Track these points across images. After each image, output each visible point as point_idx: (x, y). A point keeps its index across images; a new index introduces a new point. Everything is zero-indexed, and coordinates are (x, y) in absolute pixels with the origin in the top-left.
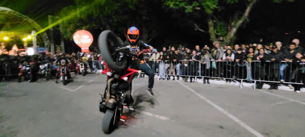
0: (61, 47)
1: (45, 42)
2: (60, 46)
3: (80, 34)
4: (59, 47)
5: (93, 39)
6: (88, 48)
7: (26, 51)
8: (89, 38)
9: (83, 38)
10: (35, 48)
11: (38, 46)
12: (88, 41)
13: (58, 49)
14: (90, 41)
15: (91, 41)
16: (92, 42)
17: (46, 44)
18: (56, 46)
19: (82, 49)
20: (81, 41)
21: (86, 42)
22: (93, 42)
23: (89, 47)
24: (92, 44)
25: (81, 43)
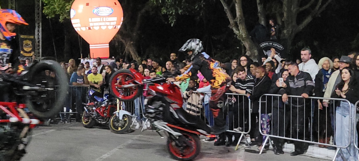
0: (33, 41)
2: (32, 37)
4: (30, 39)
6: (107, 46)
12: (108, 24)
13: (27, 45)
14: (114, 23)
15: (118, 24)
16: (119, 27)
18: (22, 36)
19: (91, 47)
20: (91, 25)
21: (104, 28)
22: (124, 25)
23: (110, 43)
24: (120, 32)
25: (90, 29)
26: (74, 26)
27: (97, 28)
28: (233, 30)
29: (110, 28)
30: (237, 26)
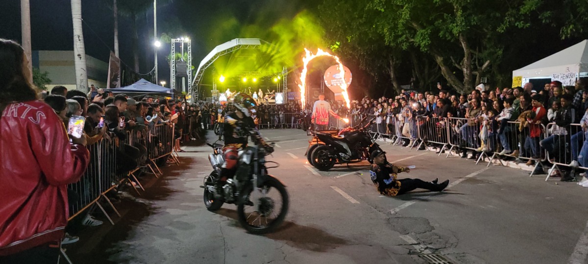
7: (275, 97)
10: (285, 94)
19: (335, 95)
20: (332, 83)
27: (335, 85)
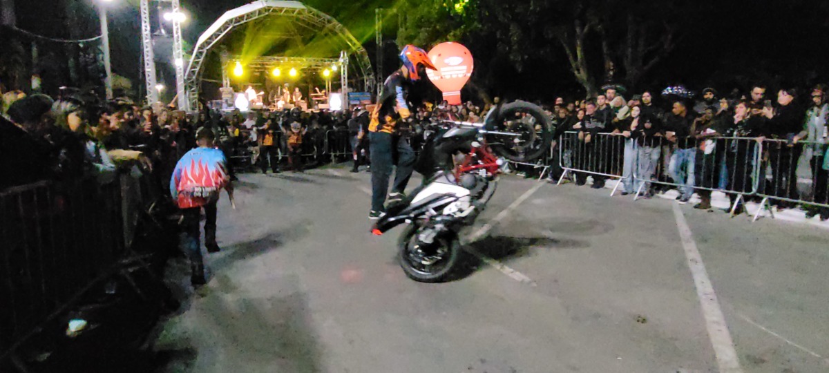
1: (365, 77)
3: (440, 55)
5: (472, 67)
6: (458, 93)
7: (328, 101)
8: (460, 64)
9: (448, 65)
10: (345, 95)
11: (351, 89)
12: (460, 72)
14: (464, 72)
15: (468, 72)
16: (469, 75)
17: (367, 83)
19: (444, 94)
20: (443, 74)
21: (454, 76)
22: (473, 74)
24: (470, 80)
25: (442, 78)
26: (429, 75)
28: (574, 74)
29: (461, 76)
30: (578, 70)
